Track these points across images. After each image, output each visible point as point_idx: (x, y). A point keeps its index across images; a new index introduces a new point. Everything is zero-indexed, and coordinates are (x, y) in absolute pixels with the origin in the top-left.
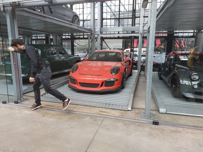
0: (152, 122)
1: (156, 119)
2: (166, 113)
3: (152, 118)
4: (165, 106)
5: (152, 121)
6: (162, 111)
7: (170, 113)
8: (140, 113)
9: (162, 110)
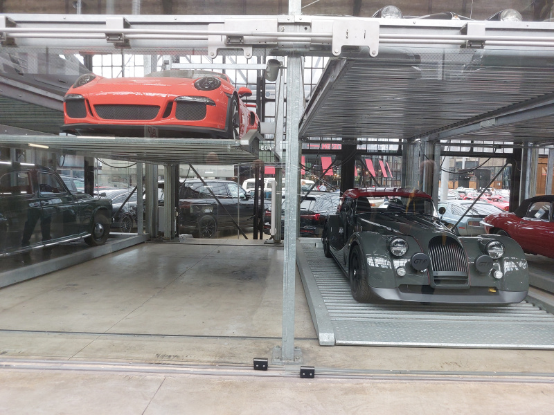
0: (299, 372)
1: (309, 362)
2: (336, 345)
3: (300, 361)
4: (334, 326)
5: (297, 369)
6: (325, 341)
7: (344, 342)
8: (270, 349)
9: (325, 337)
